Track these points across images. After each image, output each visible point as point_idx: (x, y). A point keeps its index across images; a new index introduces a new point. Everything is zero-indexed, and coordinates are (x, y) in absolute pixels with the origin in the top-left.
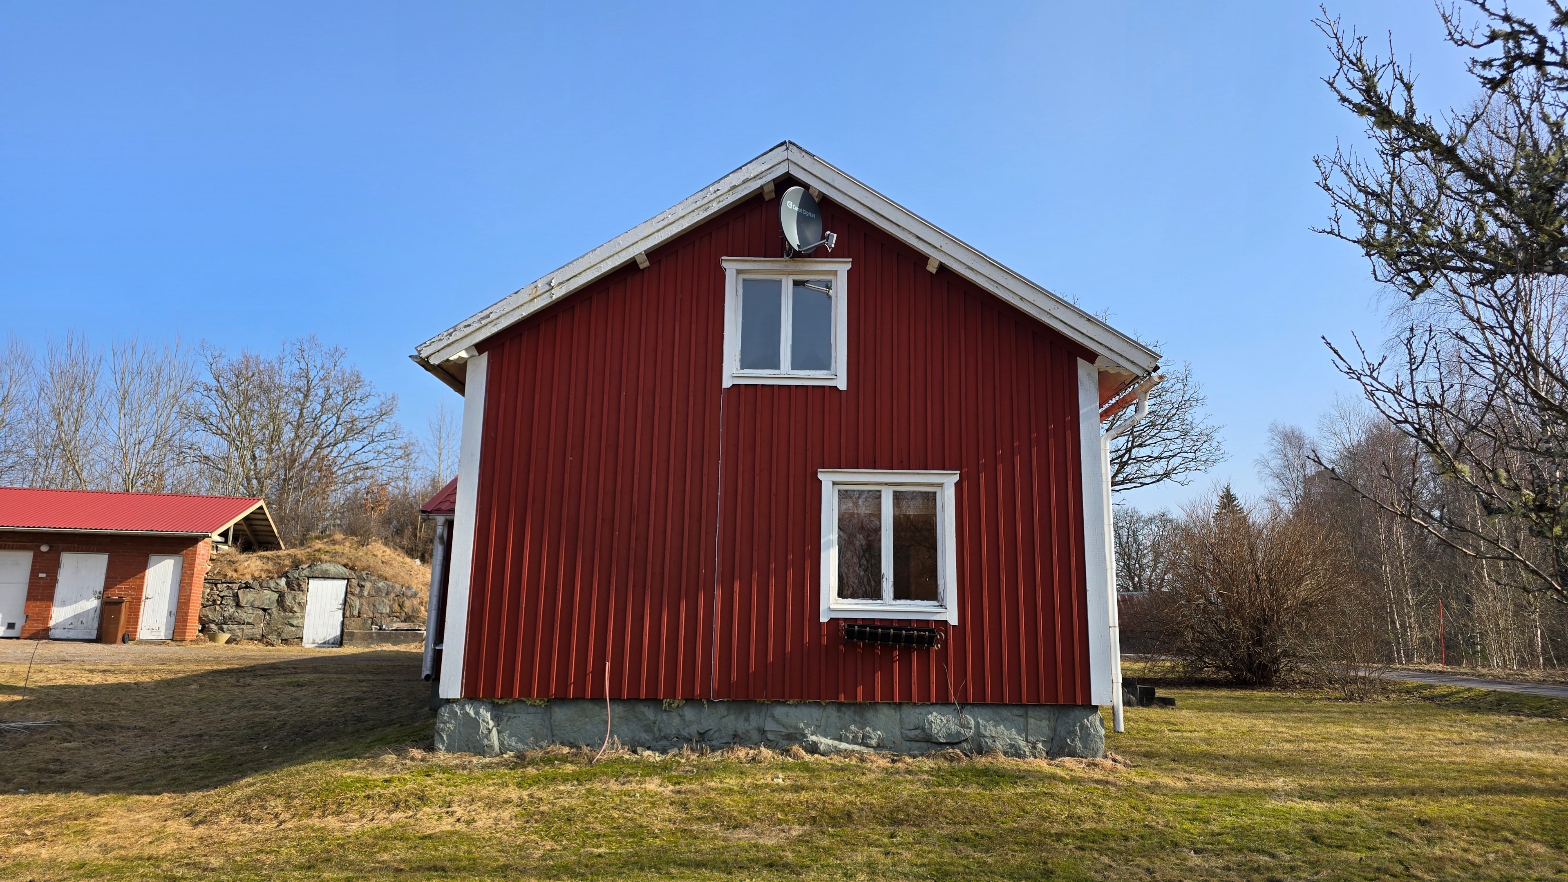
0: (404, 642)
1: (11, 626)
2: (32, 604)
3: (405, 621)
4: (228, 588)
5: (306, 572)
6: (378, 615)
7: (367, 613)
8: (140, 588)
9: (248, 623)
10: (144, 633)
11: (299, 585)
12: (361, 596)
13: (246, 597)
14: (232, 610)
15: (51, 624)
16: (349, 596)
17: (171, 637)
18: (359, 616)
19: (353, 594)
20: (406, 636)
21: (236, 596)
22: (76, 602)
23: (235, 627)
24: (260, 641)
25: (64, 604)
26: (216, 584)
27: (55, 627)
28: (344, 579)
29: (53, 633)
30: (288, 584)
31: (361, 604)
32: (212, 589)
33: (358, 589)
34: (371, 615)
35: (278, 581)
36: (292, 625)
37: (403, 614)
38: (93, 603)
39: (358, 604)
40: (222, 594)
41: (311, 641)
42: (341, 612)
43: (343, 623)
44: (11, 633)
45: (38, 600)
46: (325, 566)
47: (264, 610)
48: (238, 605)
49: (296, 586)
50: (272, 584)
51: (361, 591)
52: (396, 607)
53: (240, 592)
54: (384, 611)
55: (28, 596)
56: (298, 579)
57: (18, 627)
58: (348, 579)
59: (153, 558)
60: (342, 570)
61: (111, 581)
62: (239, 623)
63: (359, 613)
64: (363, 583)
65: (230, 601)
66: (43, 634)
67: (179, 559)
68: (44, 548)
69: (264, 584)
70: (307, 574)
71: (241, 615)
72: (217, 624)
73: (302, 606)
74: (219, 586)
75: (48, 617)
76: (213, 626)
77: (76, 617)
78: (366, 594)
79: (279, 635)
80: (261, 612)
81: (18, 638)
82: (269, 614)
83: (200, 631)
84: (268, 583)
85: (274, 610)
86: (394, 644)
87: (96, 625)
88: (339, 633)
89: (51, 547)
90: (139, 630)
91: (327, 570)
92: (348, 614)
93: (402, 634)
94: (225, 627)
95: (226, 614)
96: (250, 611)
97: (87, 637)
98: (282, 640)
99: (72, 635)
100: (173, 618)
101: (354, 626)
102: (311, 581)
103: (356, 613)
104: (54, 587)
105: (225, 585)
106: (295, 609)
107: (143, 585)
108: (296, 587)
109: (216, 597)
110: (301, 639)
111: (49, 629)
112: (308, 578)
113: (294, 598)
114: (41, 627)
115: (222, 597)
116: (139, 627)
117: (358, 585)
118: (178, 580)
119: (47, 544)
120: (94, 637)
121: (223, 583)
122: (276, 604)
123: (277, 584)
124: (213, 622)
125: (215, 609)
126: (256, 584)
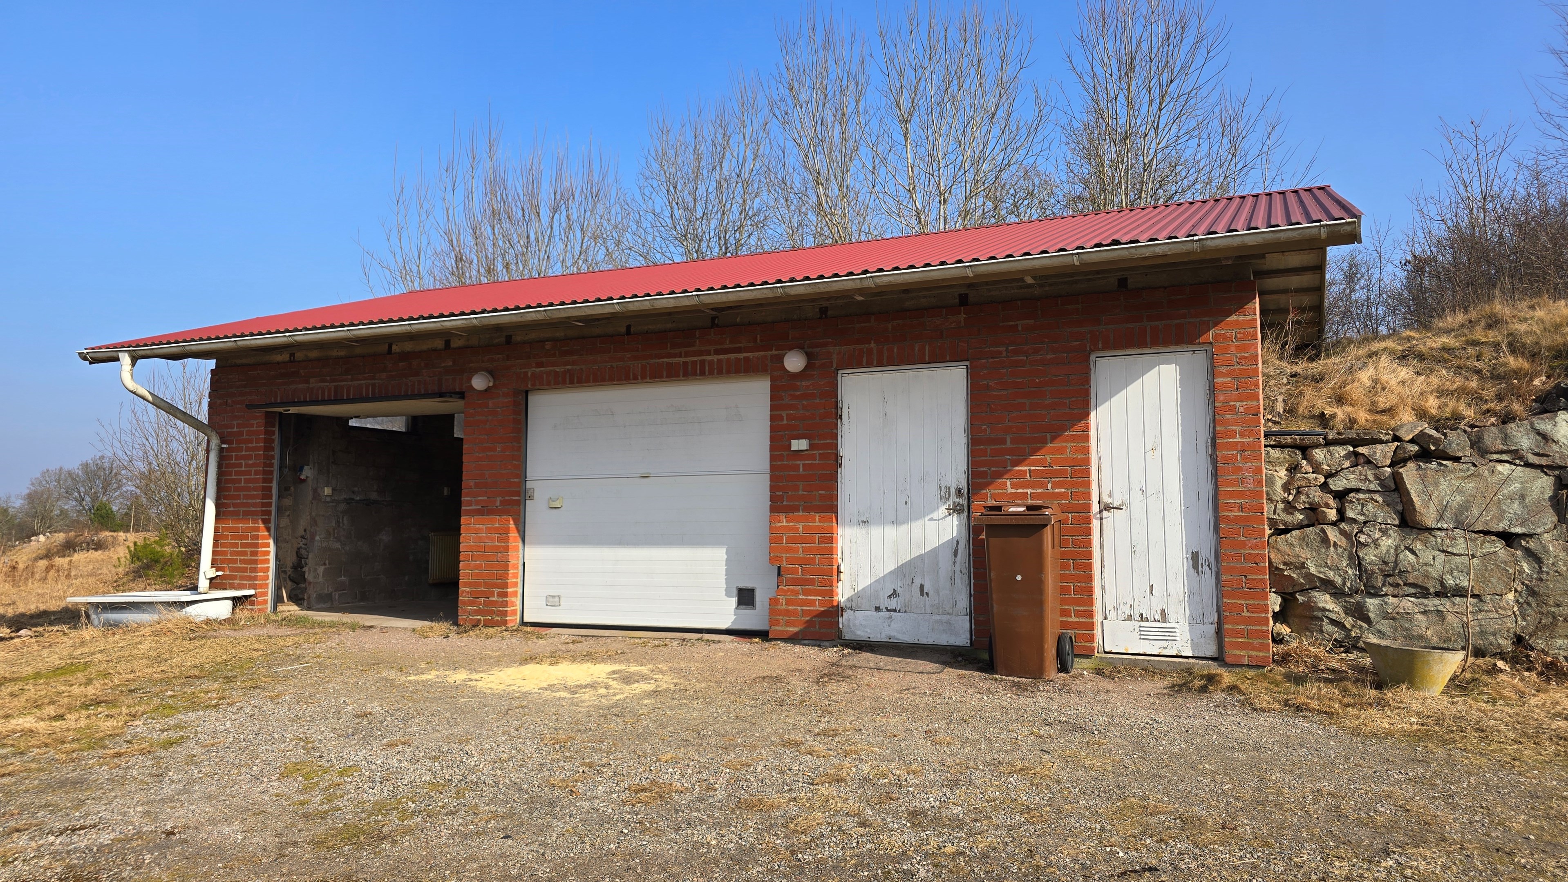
1: (746, 597)
2: (786, 522)
4: (1357, 459)
8: (1081, 474)
9: (1460, 592)
10: (1116, 633)
14: (1387, 543)
15: (843, 593)
17: (1211, 650)
21: (1393, 489)
22: (898, 524)
23: (1408, 604)
25: (867, 526)
26: (1305, 450)
27: (853, 605)
29: (850, 627)
32: (1293, 469)
35: (1544, 425)
38: (944, 529)
40: (1338, 484)
44: (753, 619)
45: (796, 520)
47: (1508, 538)
48: (1408, 524)
50: (1525, 441)
53: (1409, 473)
55: (774, 510)
57: (761, 598)
59: (1106, 365)
61: (988, 449)
62: (1424, 593)
66: (823, 628)
67: (1197, 359)
68: (794, 362)
69: (1492, 438)
72: (1337, 593)
74: (1319, 454)
75: (830, 571)
76: (1324, 601)
77: (905, 571)
80: (1498, 547)
81: (763, 635)
82: (1529, 553)
83: (1277, 617)
84: (1506, 438)
87: (963, 602)
89: (809, 356)
90: (1098, 618)
94: (1372, 603)
95: (1370, 556)
96: (1460, 546)
97: (946, 648)
99: (899, 630)
100: (1208, 577)
104: (833, 478)
105: (1341, 451)
107: (1087, 461)
109: (1317, 495)
111: (836, 611)
114: (817, 605)
115: (1341, 496)
116: (1098, 608)
118: (1204, 435)
119: (800, 347)
120: (962, 638)
121: (1329, 443)
122: (1550, 518)
123: (1545, 437)
124: (1327, 585)
125: (1325, 540)
126: (1457, 442)
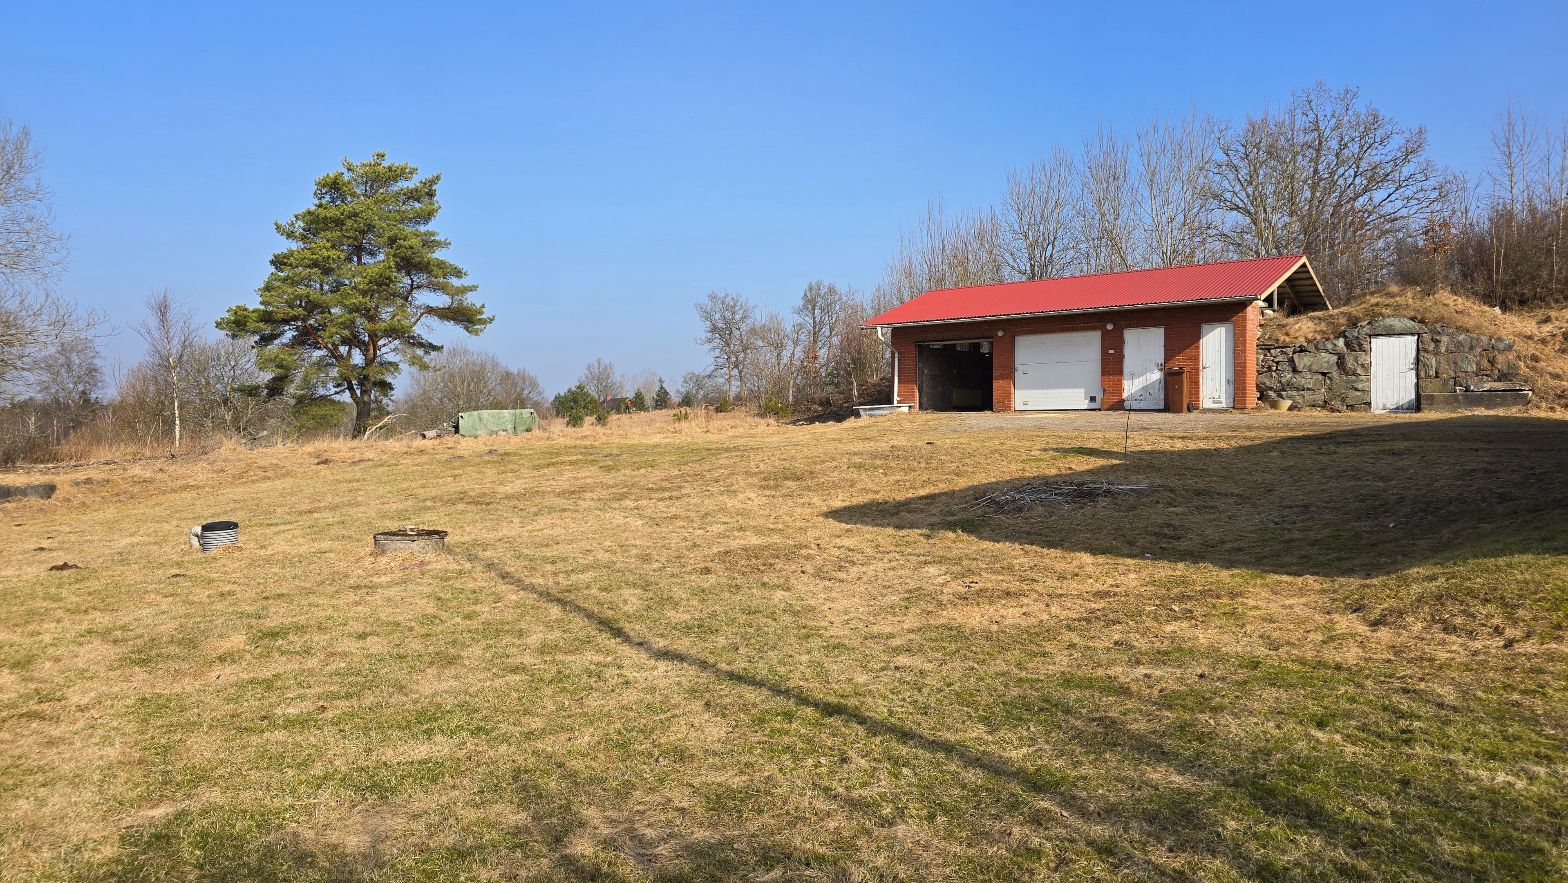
0: (1501, 405)
1: (1093, 399)
2: (1107, 378)
3: (1499, 380)
4: (1282, 353)
5: (1366, 330)
6: (1463, 374)
7: (1448, 372)
8: (1197, 358)
9: (1308, 389)
10: (1206, 402)
11: (1360, 345)
12: (1437, 353)
13: (1302, 361)
14: (1289, 376)
15: (1125, 395)
16: (1422, 353)
17: (1232, 406)
18: (1437, 377)
19: (1426, 351)
20: (1503, 398)
21: (1291, 361)
22: (1142, 375)
23: (1294, 393)
24: (1323, 407)
25: (1133, 376)
26: (1269, 350)
27: (1128, 399)
28: (1413, 334)
29: (1127, 405)
30: (1347, 344)
31: (1439, 363)
32: (1265, 355)
33: (1432, 345)
34: (1453, 375)
35: (1335, 342)
36: (1357, 390)
37: (1496, 372)
38: (1156, 376)
39: (1434, 362)
40: (1276, 360)
41: (1381, 406)
42: (1413, 373)
43: (1417, 386)
44: (1094, 405)
45: (1110, 375)
46: (1388, 321)
47: (1324, 374)
48: (1295, 370)
49: (1356, 346)
50: (1329, 346)
51: (1437, 347)
52: (1485, 364)
53: (1296, 356)
54: (1469, 370)
55: (1102, 372)
56: (1357, 338)
57: (1098, 399)
58: (1419, 335)
59: (1205, 327)
60: (1410, 324)
61: (1170, 352)
62: (1298, 389)
63: (1437, 373)
64: (1438, 338)
65: (1286, 366)
66: (1118, 406)
67: (1230, 326)
68: (1110, 327)
69: (1320, 346)
70: (1368, 332)
71: (1299, 380)
72: (1275, 391)
73: (1367, 368)
74: (1272, 351)
75: (1121, 390)
76: (1271, 393)
77: (1145, 388)
78: (1443, 350)
79: (1343, 400)
80: (1320, 377)
81: (1100, 410)
82: (1329, 378)
83: (1259, 399)
84: (1324, 345)
85: (1335, 374)
86: (1488, 408)
87: (1162, 396)
88: (1413, 396)
89: (1114, 325)
90: (1201, 399)
91: (1391, 325)
92: (1422, 374)
93: (1498, 396)
94: (1284, 393)
95: (1284, 380)
96: (1309, 376)
97: (1156, 407)
98: (1347, 406)
99: (1143, 405)
100: (1232, 387)
101: (1431, 388)
102: (1373, 340)
103: (1432, 373)
104: (1122, 362)
105: (1278, 350)
106: (1359, 371)
107: (1199, 355)
108: (1357, 348)
109: (1270, 363)
110: (1370, 404)
111: (1123, 401)
112: (1370, 336)
113: (1356, 360)
114: (1117, 399)
115: (1277, 363)
116: (1201, 396)
117: (1432, 340)
118: (1232, 347)
119: (1111, 322)
120: (1162, 407)
121: (1276, 348)
122: (1336, 368)
123: (1335, 345)
124: (1271, 389)
125: (1272, 376)
126: (1311, 347)
